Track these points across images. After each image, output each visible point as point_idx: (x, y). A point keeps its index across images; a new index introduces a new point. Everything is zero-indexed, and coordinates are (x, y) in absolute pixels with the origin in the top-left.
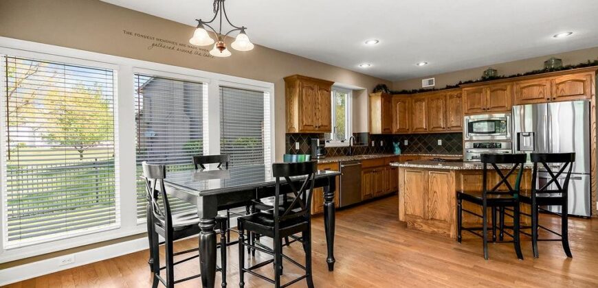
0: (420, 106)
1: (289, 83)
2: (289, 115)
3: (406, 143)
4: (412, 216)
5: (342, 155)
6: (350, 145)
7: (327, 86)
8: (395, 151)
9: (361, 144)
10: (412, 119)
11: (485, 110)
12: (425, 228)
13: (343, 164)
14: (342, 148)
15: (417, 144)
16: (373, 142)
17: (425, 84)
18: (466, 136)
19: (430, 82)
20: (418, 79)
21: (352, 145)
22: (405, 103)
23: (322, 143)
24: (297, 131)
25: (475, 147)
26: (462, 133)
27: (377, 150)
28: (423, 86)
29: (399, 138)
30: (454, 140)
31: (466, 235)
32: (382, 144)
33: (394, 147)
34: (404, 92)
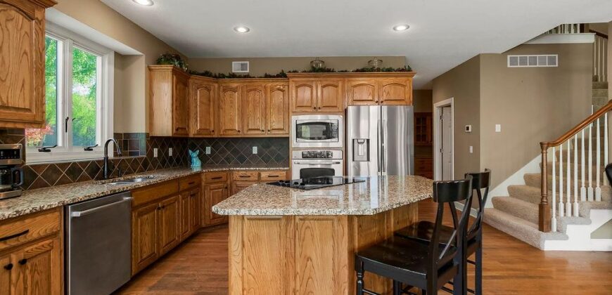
0: (231, 97)
3: (208, 150)
6: (107, 158)
9: (131, 154)
10: (219, 116)
11: (316, 110)
13: (74, 209)
14: (84, 164)
15: (223, 152)
16: (156, 151)
17: (236, 68)
18: (294, 142)
19: (243, 67)
20: (228, 60)
21: (111, 155)
22: (209, 90)
25: (304, 157)
26: (288, 138)
27: (163, 163)
28: (234, 71)
29: (199, 143)
30: (273, 148)
32: (170, 153)
33: (191, 158)
34: (207, 74)
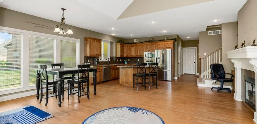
0: (133, 48)
1: (86, 39)
2: (85, 51)
3: (129, 60)
4: (123, 82)
5: (105, 64)
7: (99, 41)
8: (125, 63)
9: (113, 61)
10: (130, 52)
11: (149, 51)
12: (126, 85)
13: (104, 67)
15: (132, 61)
16: (117, 60)
17: (135, 41)
19: (136, 40)
20: (133, 39)
21: (109, 61)
22: (128, 47)
23: (98, 60)
24: (88, 56)
25: (147, 62)
26: (144, 57)
27: (119, 62)
28: (134, 41)
29: (126, 58)
31: (136, 86)
32: (121, 61)
33: (125, 62)
34: (128, 43)
